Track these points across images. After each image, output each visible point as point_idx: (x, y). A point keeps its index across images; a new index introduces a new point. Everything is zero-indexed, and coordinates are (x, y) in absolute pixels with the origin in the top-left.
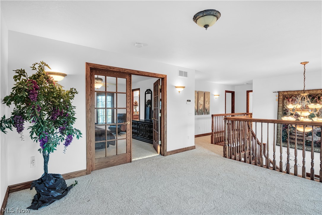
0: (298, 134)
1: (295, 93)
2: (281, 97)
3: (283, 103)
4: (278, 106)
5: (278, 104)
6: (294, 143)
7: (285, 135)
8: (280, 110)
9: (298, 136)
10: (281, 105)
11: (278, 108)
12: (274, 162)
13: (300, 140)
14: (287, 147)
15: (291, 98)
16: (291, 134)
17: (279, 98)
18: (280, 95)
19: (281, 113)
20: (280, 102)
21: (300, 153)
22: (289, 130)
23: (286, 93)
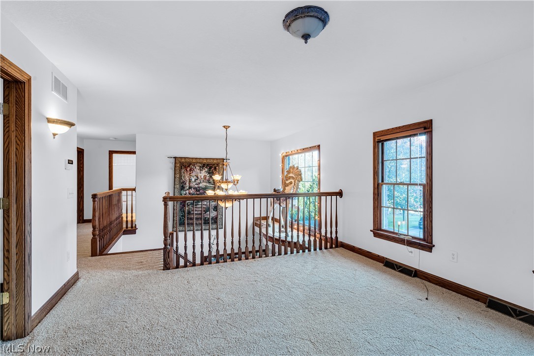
0: (196, 212)
1: (194, 161)
2: (178, 165)
3: (180, 173)
4: (175, 177)
5: (175, 174)
6: (192, 224)
7: (182, 216)
8: (177, 183)
9: (196, 214)
10: (178, 176)
11: (175, 179)
12: (185, 257)
13: (198, 218)
14: (185, 231)
15: (189, 166)
16: (189, 213)
17: (175, 166)
18: (177, 161)
19: (178, 186)
20: (177, 172)
21: (198, 234)
22: (187, 208)
23: (183, 160)
